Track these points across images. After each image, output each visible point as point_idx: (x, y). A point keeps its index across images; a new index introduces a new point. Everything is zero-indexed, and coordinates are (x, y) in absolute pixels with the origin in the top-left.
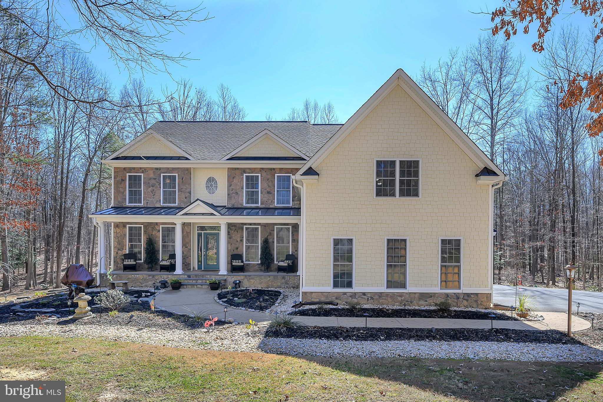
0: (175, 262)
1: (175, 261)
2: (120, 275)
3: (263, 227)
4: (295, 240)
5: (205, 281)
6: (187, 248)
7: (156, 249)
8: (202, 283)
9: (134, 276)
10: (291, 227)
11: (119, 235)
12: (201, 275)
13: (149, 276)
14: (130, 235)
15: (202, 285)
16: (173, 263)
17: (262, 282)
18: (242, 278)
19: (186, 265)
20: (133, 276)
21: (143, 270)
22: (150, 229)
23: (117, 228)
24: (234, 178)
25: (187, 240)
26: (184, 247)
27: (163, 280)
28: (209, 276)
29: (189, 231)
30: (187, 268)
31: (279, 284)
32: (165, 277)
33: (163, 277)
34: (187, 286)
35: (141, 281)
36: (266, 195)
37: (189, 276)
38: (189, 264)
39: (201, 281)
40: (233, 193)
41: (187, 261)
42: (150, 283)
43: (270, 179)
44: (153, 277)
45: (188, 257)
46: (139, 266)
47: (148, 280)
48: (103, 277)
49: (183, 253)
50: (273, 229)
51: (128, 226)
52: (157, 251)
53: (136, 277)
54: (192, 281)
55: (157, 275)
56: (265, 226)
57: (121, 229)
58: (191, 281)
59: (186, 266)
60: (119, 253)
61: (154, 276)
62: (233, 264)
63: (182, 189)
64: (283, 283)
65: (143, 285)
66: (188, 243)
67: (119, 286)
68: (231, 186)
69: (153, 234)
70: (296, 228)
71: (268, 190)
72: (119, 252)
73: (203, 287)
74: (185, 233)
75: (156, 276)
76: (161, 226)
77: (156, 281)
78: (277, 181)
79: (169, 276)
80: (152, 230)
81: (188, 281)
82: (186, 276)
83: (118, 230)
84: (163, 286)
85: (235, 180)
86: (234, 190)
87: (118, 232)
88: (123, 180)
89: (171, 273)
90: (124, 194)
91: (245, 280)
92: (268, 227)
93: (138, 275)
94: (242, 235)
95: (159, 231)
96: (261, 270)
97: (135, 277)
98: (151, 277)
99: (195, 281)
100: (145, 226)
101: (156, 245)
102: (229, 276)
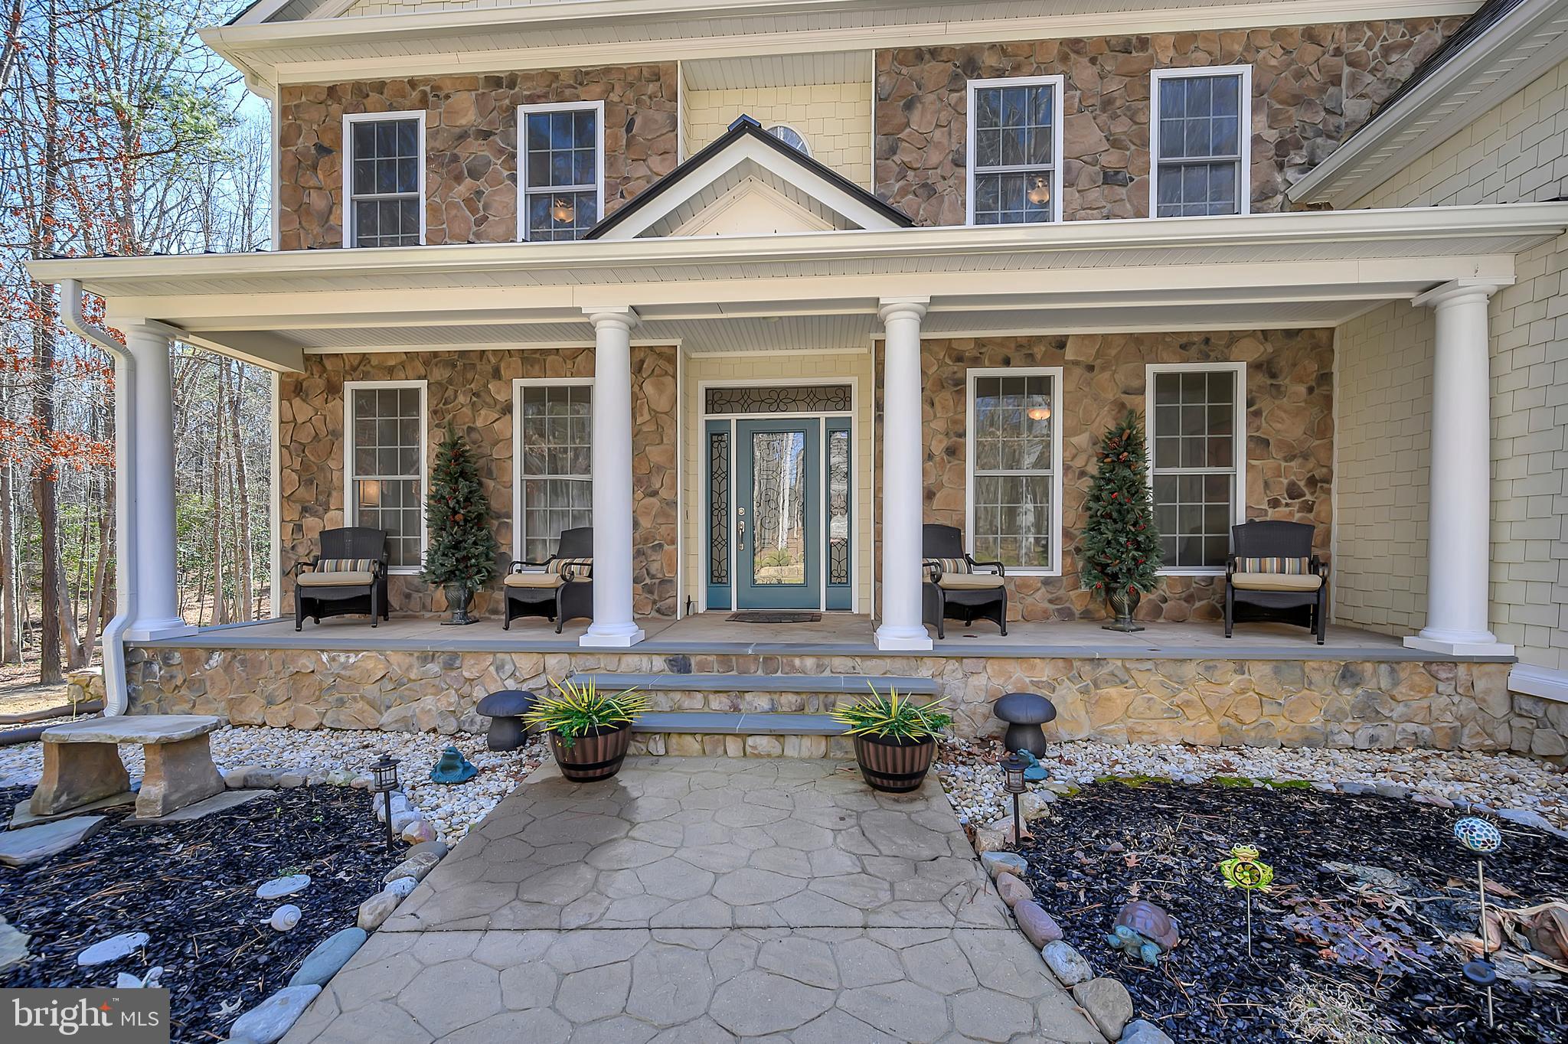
0: (591, 575)
1: (591, 565)
2: (249, 655)
3: (1077, 371)
4: (1267, 443)
5: (792, 698)
6: (652, 499)
7: (495, 505)
8: (773, 710)
9: (333, 659)
10: (1240, 368)
11: (305, 436)
12: (756, 657)
13: (427, 657)
14: (362, 431)
15: (780, 736)
16: (580, 576)
17: (1188, 703)
18: (1045, 672)
19: (649, 589)
20: (325, 657)
21: (428, 615)
22: (461, 399)
23: (297, 402)
24: (909, 106)
25: (655, 454)
26: (640, 494)
27: (511, 685)
28: (810, 662)
29: (663, 405)
30: (654, 602)
31: (1315, 720)
32: (526, 664)
33: (509, 668)
34: (674, 740)
35: (371, 690)
36: (1094, 194)
37: (680, 664)
38: (663, 582)
39: (763, 702)
40: (903, 192)
41: (654, 568)
42: (429, 702)
43: (1118, 103)
44: (449, 666)
45: (660, 546)
46: (408, 596)
47: (416, 686)
48: (149, 663)
49: (636, 524)
50: (1135, 384)
51: (349, 386)
52: (498, 516)
53: (345, 667)
54: (707, 702)
55: (477, 653)
56: (1091, 368)
57: (318, 402)
58: (696, 702)
59: (651, 592)
60: (310, 529)
61: (451, 661)
62: (948, 579)
63: (627, 179)
64: (1337, 717)
65: (386, 718)
66: (659, 468)
67: (245, 719)
68: (893, 151)
69: (479, 424)
70: (1273, 376)
71: (1111, 159)
72: (310, 521)
73: (793, 748)
74: (646, 417)
75: (469, 661)
76: (518, 384)
77: (466, 689)
78: (1164, 113)
79: (552, 661)
80: (473, 404)
81: (677, 696)
82: (659, 663)
83: (303, 411)
84: (507, 733)
85: (915, 116)
86: (910, 174)
87: (300, 421)
88: (327, 150)
89: (567, 636)
90: (333, 221)
91: (1061, 691)
92: (1107, 375)
93: (357, 652)
94: (955, 422)
95: (508, 409)
96: (1067, 616)
97: (335, 668)
98: (434, 668)
99: (723, 698)
100: (439, 383)
101: (490, 484)
102: (952, 665)
